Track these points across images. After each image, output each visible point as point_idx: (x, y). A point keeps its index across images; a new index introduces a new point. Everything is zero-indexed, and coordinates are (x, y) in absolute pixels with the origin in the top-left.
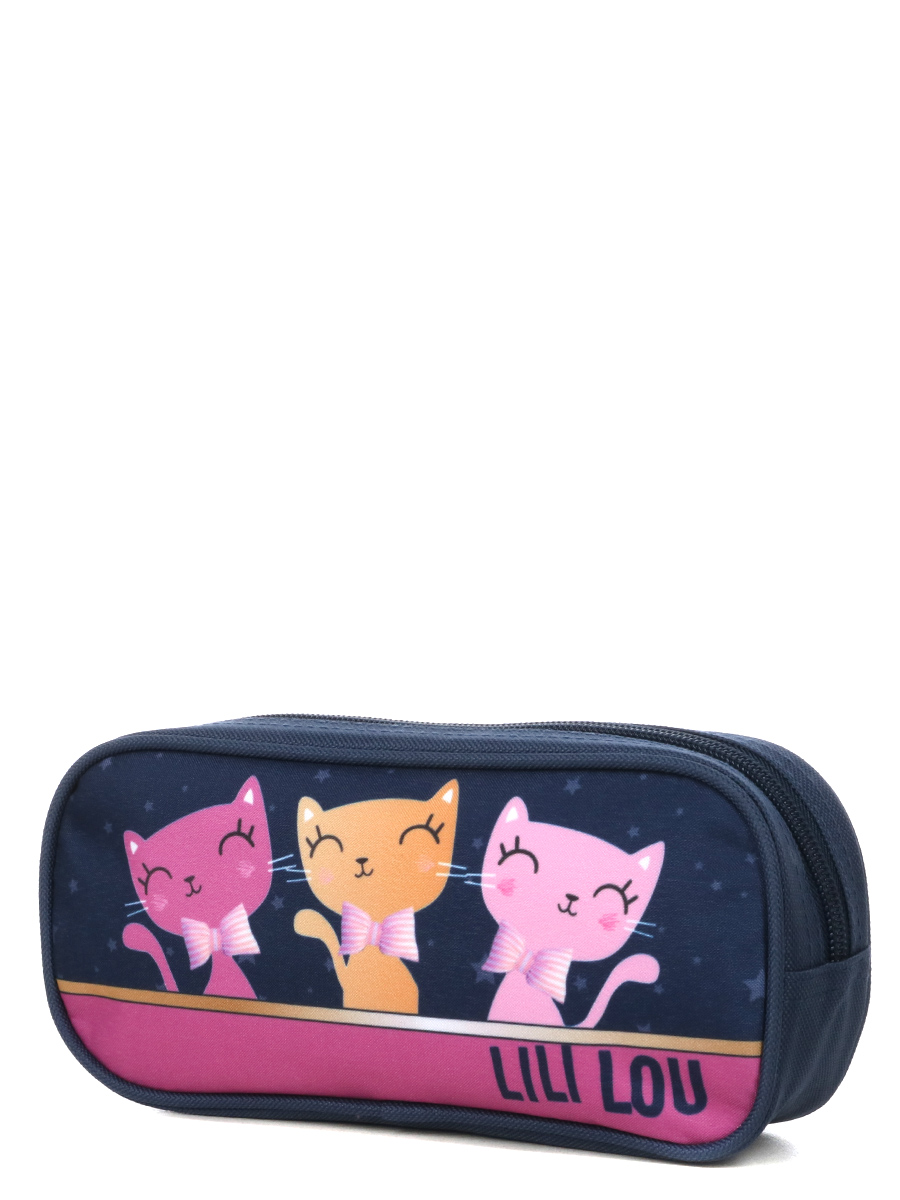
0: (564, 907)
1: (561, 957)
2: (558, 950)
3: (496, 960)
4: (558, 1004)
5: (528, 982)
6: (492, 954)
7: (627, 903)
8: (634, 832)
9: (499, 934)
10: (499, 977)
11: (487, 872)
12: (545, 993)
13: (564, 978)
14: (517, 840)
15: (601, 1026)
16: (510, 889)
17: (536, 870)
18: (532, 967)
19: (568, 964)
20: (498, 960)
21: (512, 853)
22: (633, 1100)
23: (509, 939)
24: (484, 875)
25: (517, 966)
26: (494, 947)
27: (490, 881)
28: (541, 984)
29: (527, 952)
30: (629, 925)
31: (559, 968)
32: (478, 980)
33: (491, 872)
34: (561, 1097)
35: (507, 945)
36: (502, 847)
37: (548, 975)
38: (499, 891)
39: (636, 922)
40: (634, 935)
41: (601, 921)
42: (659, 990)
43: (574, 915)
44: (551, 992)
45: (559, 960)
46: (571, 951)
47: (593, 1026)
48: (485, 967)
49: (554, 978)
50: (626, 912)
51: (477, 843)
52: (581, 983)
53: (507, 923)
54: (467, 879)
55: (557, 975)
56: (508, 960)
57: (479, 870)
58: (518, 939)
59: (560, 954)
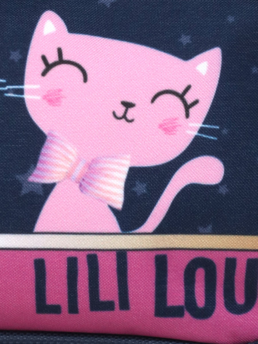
0: (120, 114)
1: (117, 164)
2: (116, 157)
3: (44, 170)
4: (114, 210)
5: (82, 191)
6: (39, 165)
7: (188, 107)
8: (185, 40)
9: (47, 144)
10: (48, 188)
11: (30, 83)
12: (101, 200)
13: (122, 184)
14: (60, 52)
15: (160, 230)
16: (58, 100)
17: (85, 80)
18: (86, 176)
19: (126, 170)
20: (48, 171)
21: (55, 64)
22: (186, 303)
23: (58, 149)
24: (26, 87)
25: (68, 176)
26: (42, 158)
27: (33, 92)
28: (97, 192)
29: (79, 160)
30: (191, 129)
31: (116, 174)
32: (24, 191)
33: (34, 84)
34: (109, 306)
35: (57, 155)
36: (44, 58)
37: (104, 183)
38: (45, 101)
39: (199, 125)
40: (196, 138)
41: (161, 126)
42: (223, 190)
43: (131, 121)
44: (108, 199)
45: (116, 167)
46: (129, 157)
47: (151, 230)
48: (31, 179)
49: (111, 185)
50: (187, 115)
51: (15, 56)
52: (141, 188)
53: (56, 133)
54: (8, 91)
55: (115, 182)
56: (59, 170)
57: (22, 83)
58: (69, 148)
59: (116, 161)
